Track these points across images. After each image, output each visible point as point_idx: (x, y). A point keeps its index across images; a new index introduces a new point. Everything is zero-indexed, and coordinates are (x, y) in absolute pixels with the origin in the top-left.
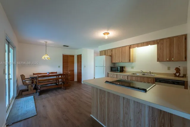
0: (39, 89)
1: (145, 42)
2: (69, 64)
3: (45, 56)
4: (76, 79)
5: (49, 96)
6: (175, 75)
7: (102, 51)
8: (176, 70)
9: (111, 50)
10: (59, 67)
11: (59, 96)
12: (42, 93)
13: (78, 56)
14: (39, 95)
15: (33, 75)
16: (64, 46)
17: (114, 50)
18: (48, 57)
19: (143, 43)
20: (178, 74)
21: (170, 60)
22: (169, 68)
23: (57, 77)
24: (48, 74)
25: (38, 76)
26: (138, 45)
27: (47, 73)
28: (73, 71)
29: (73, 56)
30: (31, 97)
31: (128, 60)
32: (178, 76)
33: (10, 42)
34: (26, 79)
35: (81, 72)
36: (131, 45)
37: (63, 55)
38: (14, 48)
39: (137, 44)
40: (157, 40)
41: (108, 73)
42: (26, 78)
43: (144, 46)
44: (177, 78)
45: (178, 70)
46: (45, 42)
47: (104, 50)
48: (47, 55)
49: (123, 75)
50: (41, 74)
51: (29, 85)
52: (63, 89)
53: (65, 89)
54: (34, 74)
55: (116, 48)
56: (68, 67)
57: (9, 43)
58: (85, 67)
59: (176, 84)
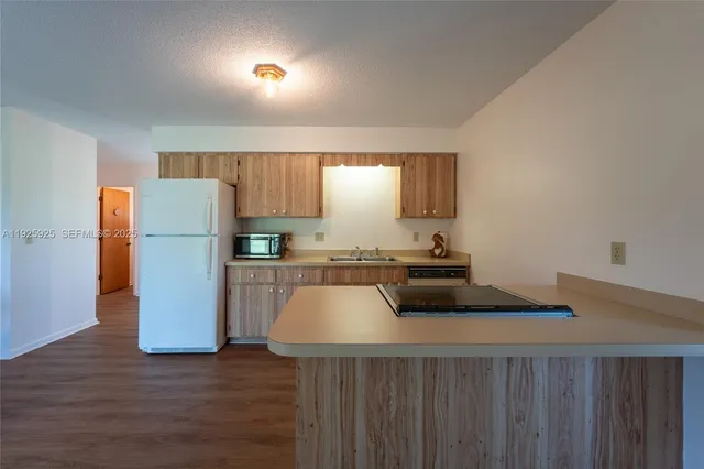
1: (369, 153)
6: (432, 254)
7: (176, 156)
8: (435, 241)
9: (239, 159)
17: (250, 159)
19: (365, 155)
20: (437, 252)
21: (429, 215)
22: (416, 238)
26: (349, 159)
31: (315, 210)
32: (439, 256)
36: (324, 154)
39: (359, 154)
40: (401, 154)
41: (226, 267)
43: (365, 164)
44: (437, 262)
45: (438, 239)
47: (189, 154)
49: (289, 268)
55: (261, 154)
59: (453, 277)
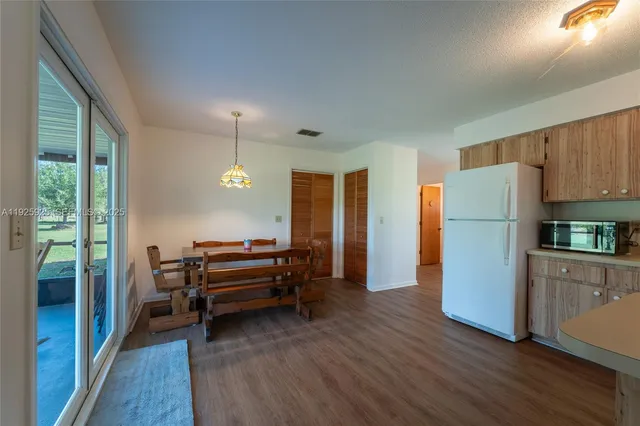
0: (211, 312)
2: (313, 210)
3: (235, 173)
4: (338, 272)
5: (248, 347)
7: (475, 148)
10: (279, 219)
11: (295, 354)
12: (219, 327)
13: (349, 177)
14: (209, 339)
15: (194, 247)
16: (303, 132)
18: (245, 175)
23: (276, 261)
24: (247, 245)
25: (205, 253)
27: (242, 243)
28: (328, 236)
29: (329, 178)
30: (179, 346)
33: (94, 96)
34: (162, 263)
35: (365, 244)
37: (293, 173)
38: (119, 134)
41: (528, 256)
42: (162, 259)
46: (233, 114)
47: (487, 144)
48: (241, 167)
50: (220, 244)
51: (172, 290)
52: (301, 313)
53: (311, 318)
54: (196, 245)
56: (310, 220)
57: (90, 98)
58: (382, 222)
